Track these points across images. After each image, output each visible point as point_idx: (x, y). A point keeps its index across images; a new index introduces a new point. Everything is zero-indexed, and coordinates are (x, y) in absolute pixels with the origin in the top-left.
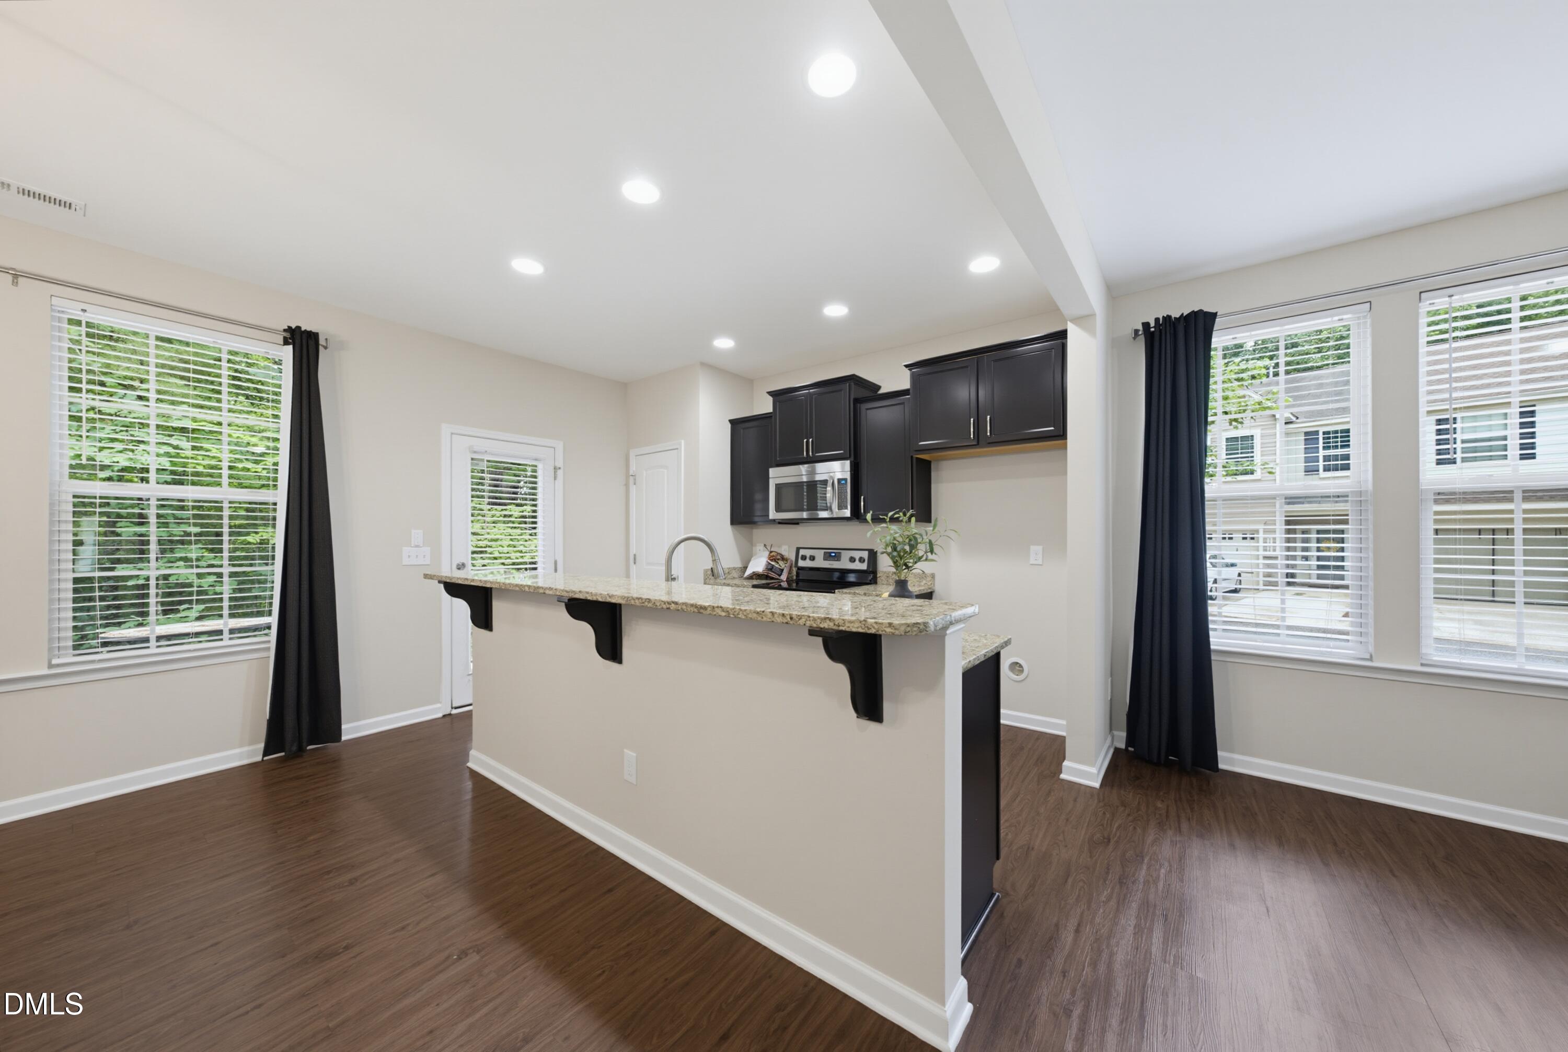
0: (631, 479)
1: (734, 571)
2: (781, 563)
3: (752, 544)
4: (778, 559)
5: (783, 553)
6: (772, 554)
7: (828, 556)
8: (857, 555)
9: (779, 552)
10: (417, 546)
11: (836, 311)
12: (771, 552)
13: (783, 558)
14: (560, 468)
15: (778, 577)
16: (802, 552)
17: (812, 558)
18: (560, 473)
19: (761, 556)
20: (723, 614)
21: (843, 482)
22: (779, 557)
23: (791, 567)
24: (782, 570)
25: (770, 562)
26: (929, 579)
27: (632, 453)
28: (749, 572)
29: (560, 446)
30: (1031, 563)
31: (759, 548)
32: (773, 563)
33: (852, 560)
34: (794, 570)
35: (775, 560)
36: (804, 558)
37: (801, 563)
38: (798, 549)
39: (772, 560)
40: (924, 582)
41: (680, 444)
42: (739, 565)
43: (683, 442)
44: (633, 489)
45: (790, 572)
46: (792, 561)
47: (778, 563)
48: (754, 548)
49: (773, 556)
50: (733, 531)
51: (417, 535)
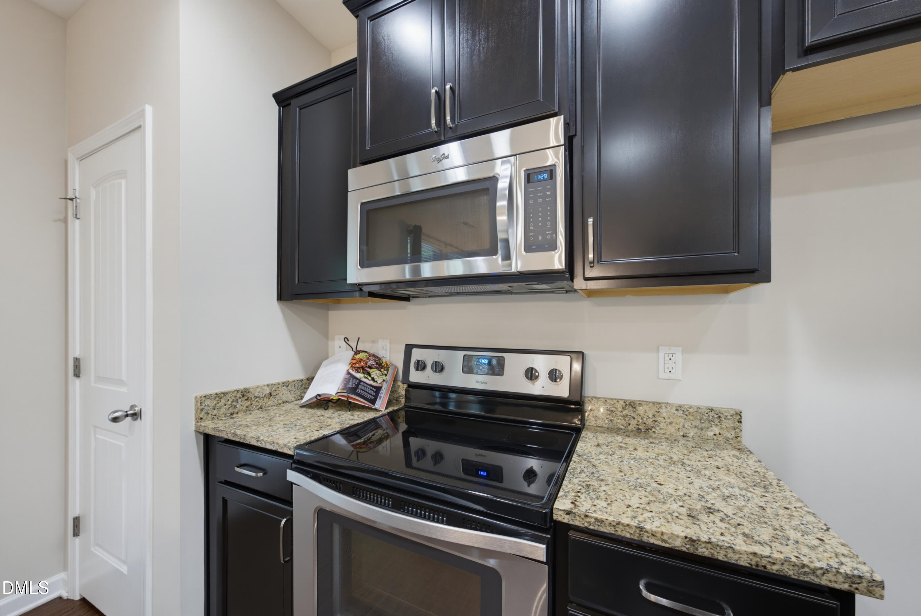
0: (72, 207)
1: (284, 390)
2: (375, 373)
3: (326, 335)
4: (370, 368)
5: (381, 353)
6: (358, 357)
7: (473, 366)
8: (544, 364)
9: (371, 351)
12: (357, 352)
13: (380, 365)
15: (367, 404)
16: (417, 355)
17: (439, 368)
19: (338, 361)
22: (370, 362)
23: (395, 380)
24: (378, 389)
25: (354, 373)
26: (729, 423)
28: (310, 394)
31: (338, 344)
32: (359, 375)
33: (532, 375)
34: (402, 389)
35: (364, 370)
36: (421, 366)
37: (416, 377)
38: (409, 348)
39: (357, 370)
40: (716, 430)
42: (300, 375)
44: (75, 226)
45: (393, 390)
46: (396, 368)
47: (369, 374)
48: (330, 343)
49: (361, 360)
50: (283, 312)
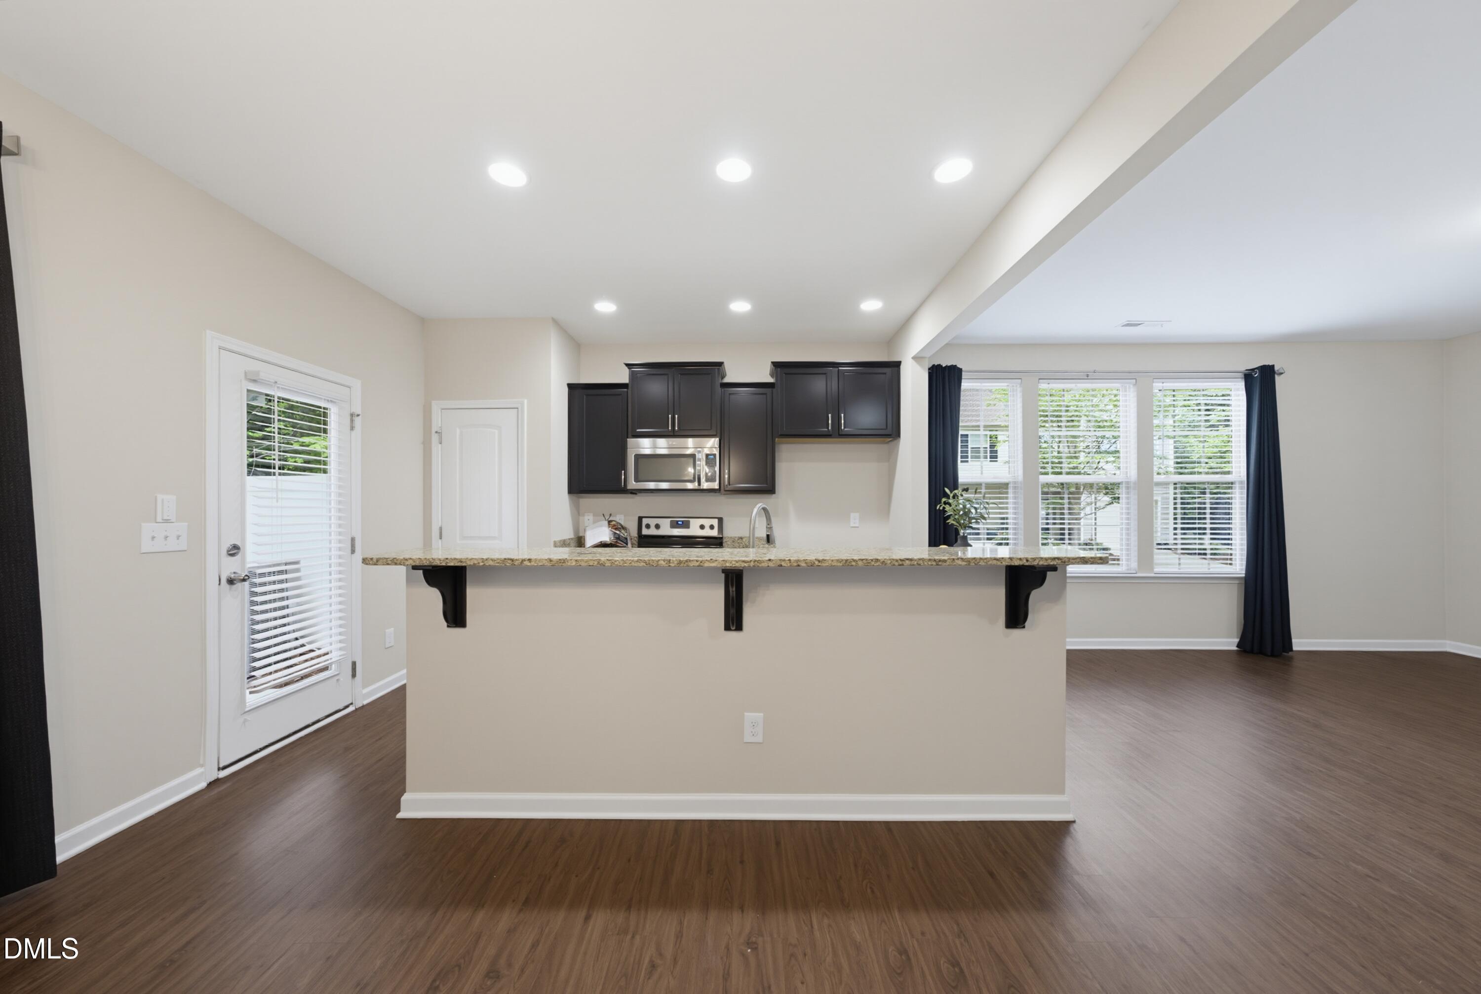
0: (435, 438)
3: (578, 513)
6: (611, 524)
7: (675, 525)
8: (707, 523)
10: (167, 521)
11: (740, 307)
13: (623, 527)
14: (358, 415)
16: (645, 521)
17: (657, 527)
18: (358, 421)
19: (601, 526)
20: (964, 563)
21: (712, 457)
22: (619, 526)
25: (615, 531)
27: (436, 406)
29: (357, 384)
30: (852, 526)
32: (617, 532)
33: (702, 527)
35: (617, 529)
36: (648, 527)
37: (645, 532)
38: (640, 519)
41: (522, 404)
43: (526, 401)
44: (436, 449)
47: (621, 532)
48: (581, 517)
50: (570, 500)
51: (167, 503)
